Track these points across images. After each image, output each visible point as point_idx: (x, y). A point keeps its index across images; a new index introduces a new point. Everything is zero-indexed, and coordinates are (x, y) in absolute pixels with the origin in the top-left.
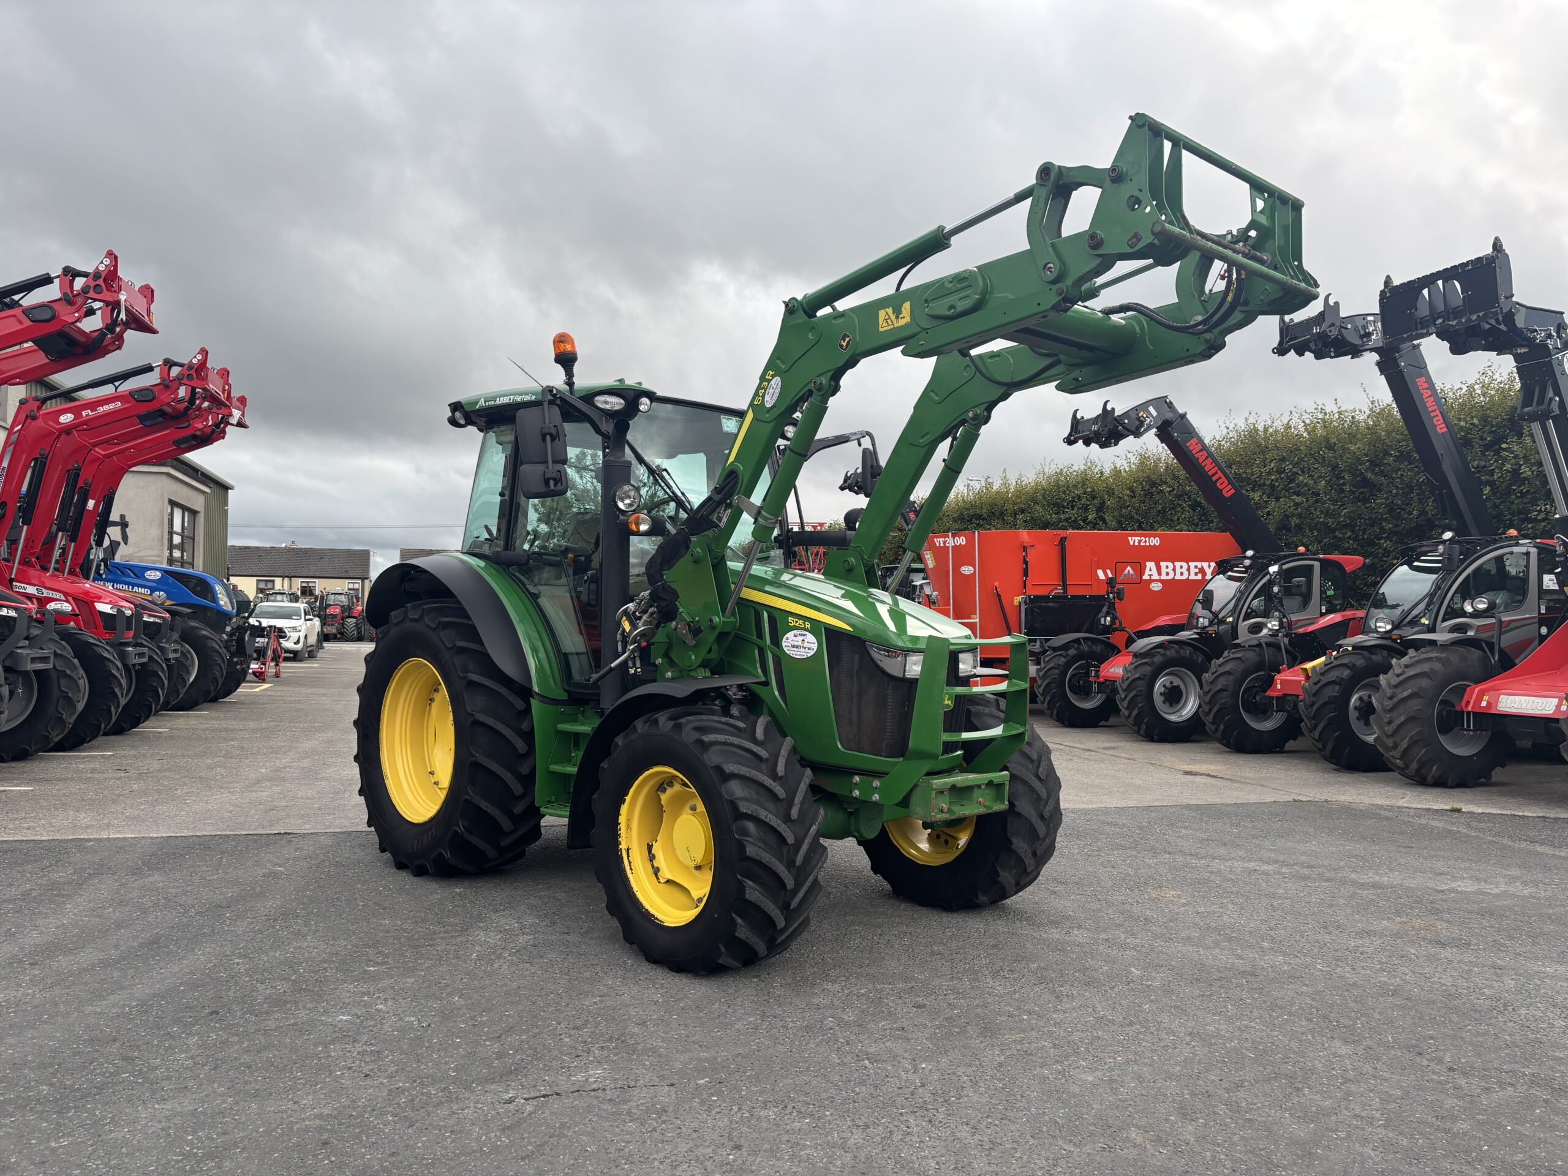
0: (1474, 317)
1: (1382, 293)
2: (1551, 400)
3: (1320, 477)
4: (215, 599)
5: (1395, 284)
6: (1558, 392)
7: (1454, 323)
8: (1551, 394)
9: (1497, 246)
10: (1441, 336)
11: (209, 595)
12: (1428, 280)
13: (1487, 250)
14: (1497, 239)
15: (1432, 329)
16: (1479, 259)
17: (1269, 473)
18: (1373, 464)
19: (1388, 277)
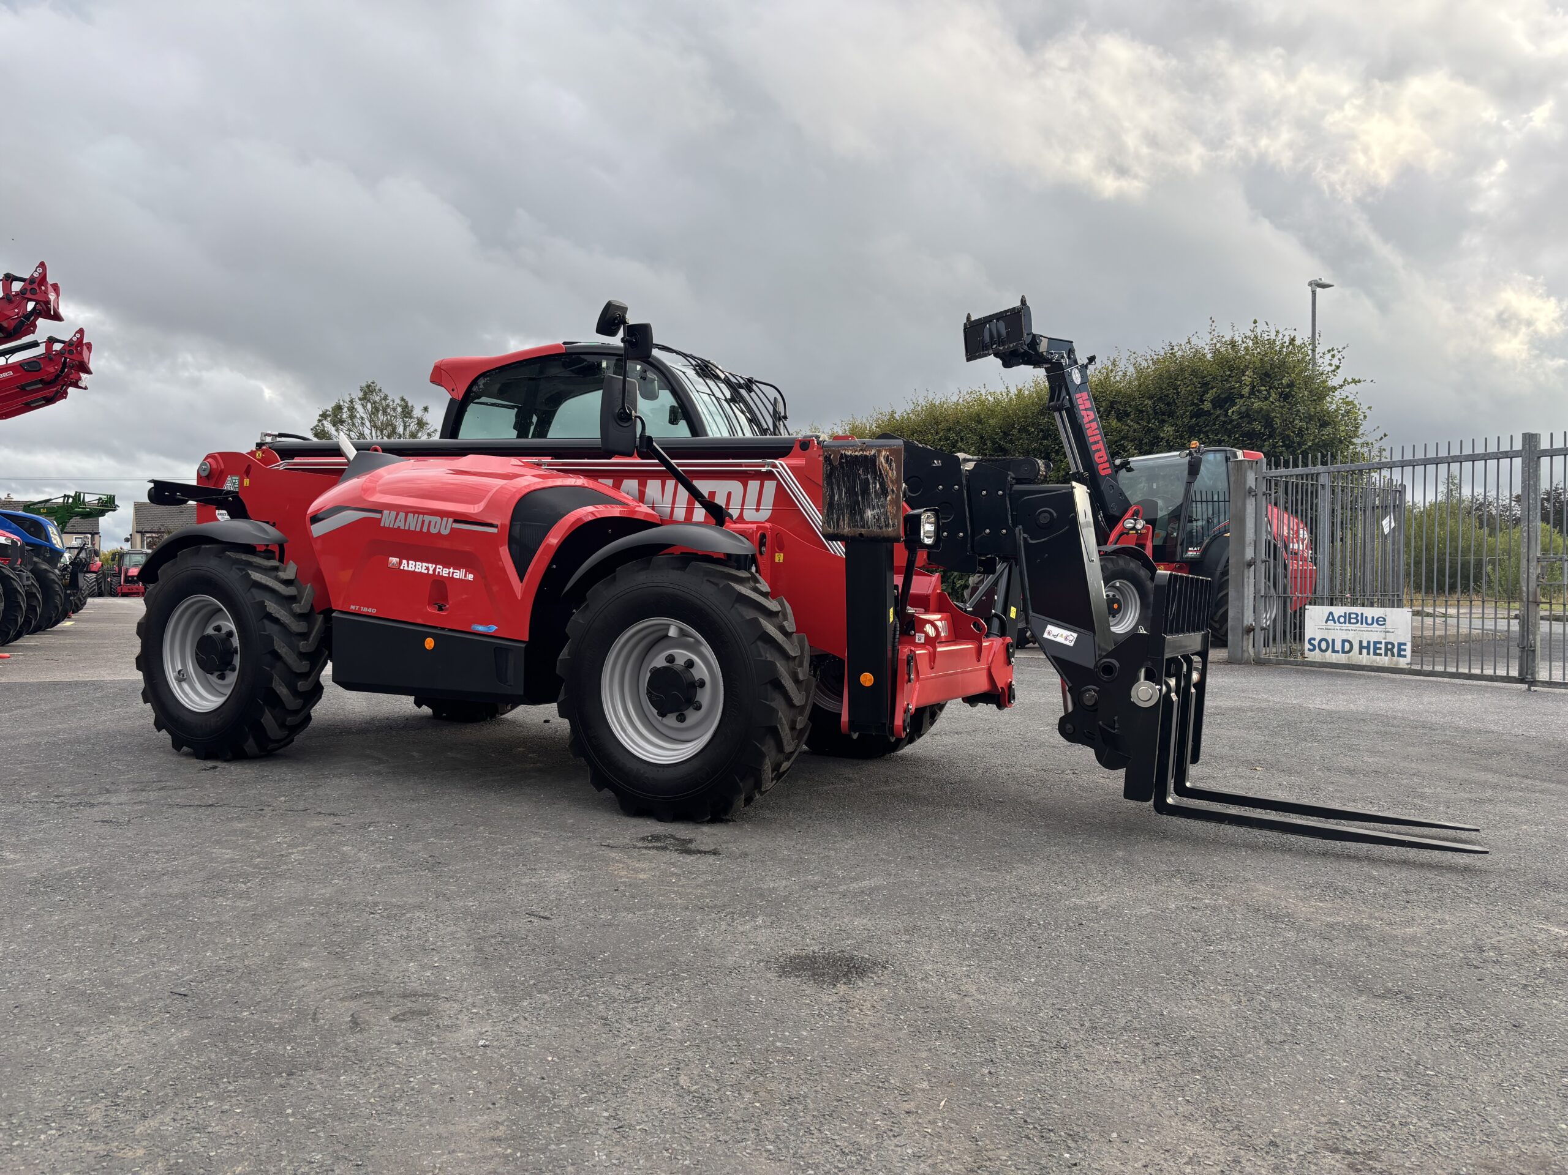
0: (1011, 345)
1: (965, 324)
2: (1064, 398)
4: (48, 538)
5: (973, 319)
6: (1068, 393)
7: (1001, 348)
8: (1064, 393)
9: (1023, 302)
10: (996, 355)
11: (43, 534)
12: (988, 319)
13: (1018, 304)
14: (1023, 296)
15: (991, 352)
16: (1014, 309)
19: (969, 314)
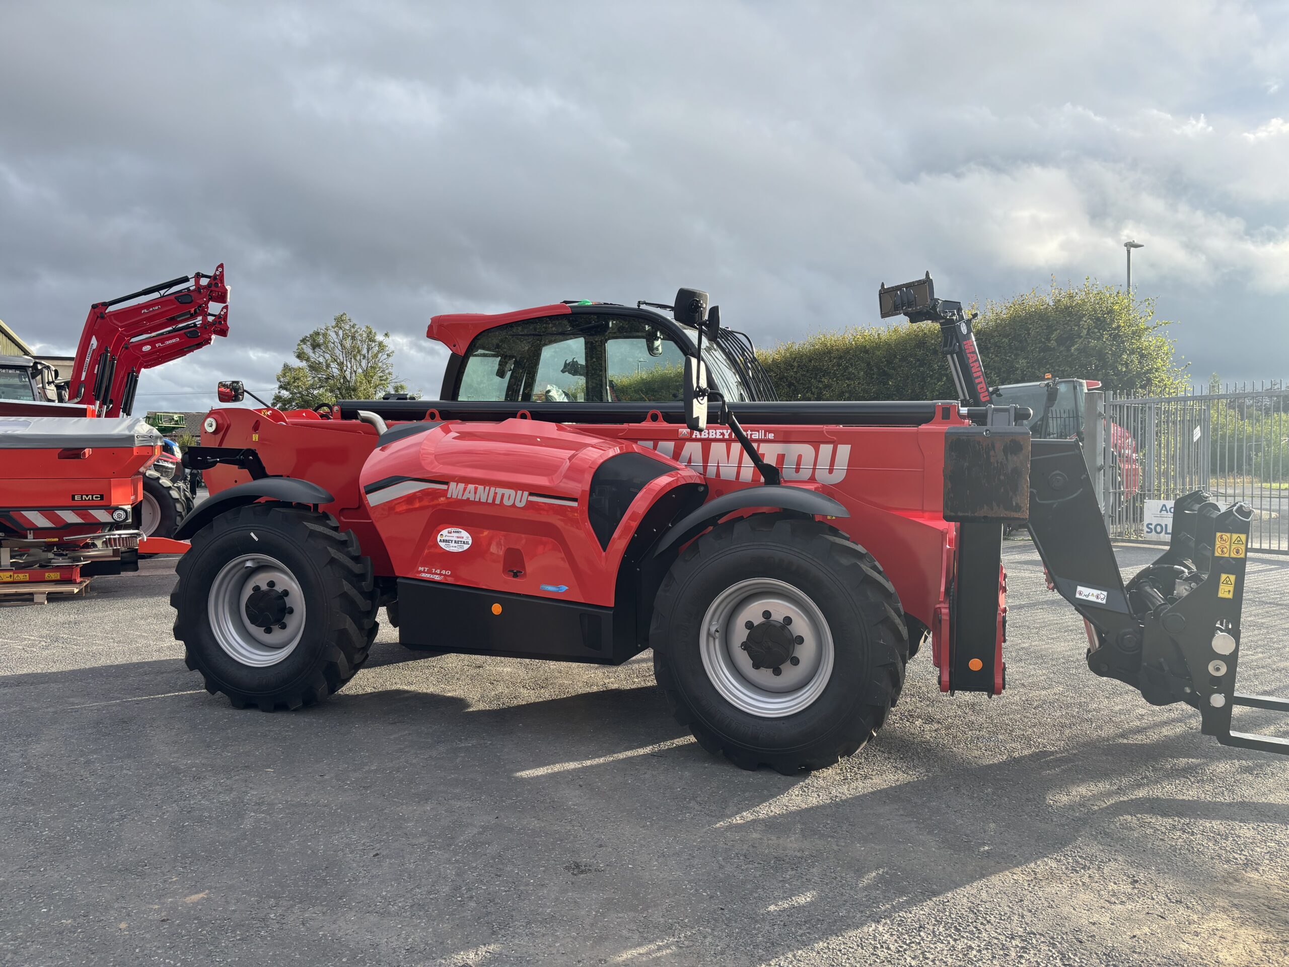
1: (880, 291)
2: (955, 344)
3: (861, 369)
5: (886, 287)
6: (958, 341)
7: (910, 309)
8: (954, 341)
9: (927, 276)
10: (905, 314)
12: (899, 288)
13: (923, 277)
14: (927, 272)
15: (901, 311)
16: (920, 281)
17: (833, 366)
18: (889, 362)
19: (883, 283)
